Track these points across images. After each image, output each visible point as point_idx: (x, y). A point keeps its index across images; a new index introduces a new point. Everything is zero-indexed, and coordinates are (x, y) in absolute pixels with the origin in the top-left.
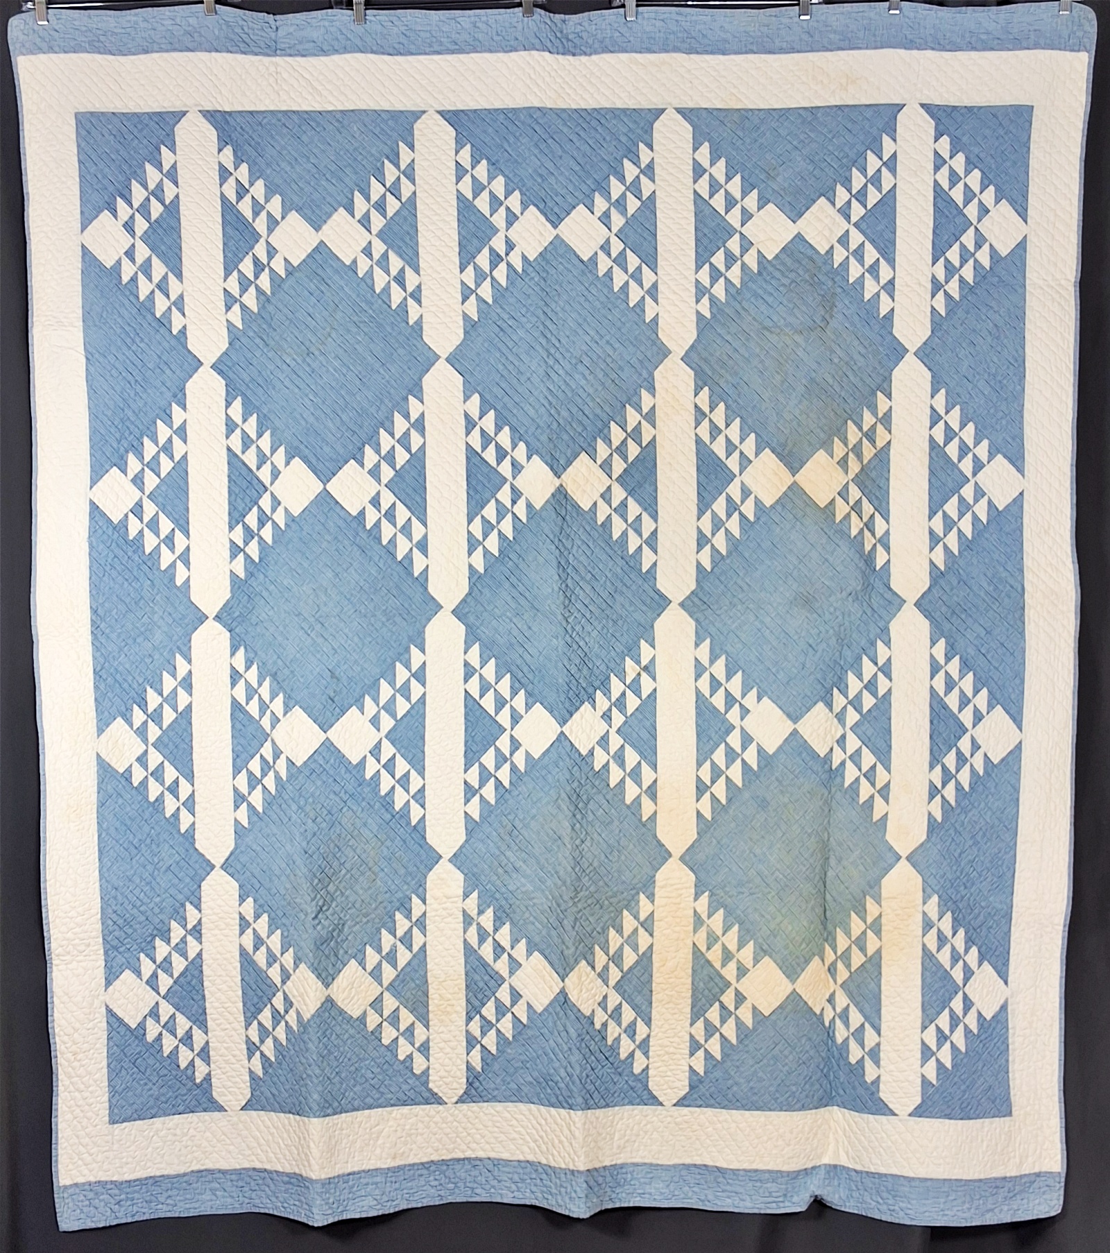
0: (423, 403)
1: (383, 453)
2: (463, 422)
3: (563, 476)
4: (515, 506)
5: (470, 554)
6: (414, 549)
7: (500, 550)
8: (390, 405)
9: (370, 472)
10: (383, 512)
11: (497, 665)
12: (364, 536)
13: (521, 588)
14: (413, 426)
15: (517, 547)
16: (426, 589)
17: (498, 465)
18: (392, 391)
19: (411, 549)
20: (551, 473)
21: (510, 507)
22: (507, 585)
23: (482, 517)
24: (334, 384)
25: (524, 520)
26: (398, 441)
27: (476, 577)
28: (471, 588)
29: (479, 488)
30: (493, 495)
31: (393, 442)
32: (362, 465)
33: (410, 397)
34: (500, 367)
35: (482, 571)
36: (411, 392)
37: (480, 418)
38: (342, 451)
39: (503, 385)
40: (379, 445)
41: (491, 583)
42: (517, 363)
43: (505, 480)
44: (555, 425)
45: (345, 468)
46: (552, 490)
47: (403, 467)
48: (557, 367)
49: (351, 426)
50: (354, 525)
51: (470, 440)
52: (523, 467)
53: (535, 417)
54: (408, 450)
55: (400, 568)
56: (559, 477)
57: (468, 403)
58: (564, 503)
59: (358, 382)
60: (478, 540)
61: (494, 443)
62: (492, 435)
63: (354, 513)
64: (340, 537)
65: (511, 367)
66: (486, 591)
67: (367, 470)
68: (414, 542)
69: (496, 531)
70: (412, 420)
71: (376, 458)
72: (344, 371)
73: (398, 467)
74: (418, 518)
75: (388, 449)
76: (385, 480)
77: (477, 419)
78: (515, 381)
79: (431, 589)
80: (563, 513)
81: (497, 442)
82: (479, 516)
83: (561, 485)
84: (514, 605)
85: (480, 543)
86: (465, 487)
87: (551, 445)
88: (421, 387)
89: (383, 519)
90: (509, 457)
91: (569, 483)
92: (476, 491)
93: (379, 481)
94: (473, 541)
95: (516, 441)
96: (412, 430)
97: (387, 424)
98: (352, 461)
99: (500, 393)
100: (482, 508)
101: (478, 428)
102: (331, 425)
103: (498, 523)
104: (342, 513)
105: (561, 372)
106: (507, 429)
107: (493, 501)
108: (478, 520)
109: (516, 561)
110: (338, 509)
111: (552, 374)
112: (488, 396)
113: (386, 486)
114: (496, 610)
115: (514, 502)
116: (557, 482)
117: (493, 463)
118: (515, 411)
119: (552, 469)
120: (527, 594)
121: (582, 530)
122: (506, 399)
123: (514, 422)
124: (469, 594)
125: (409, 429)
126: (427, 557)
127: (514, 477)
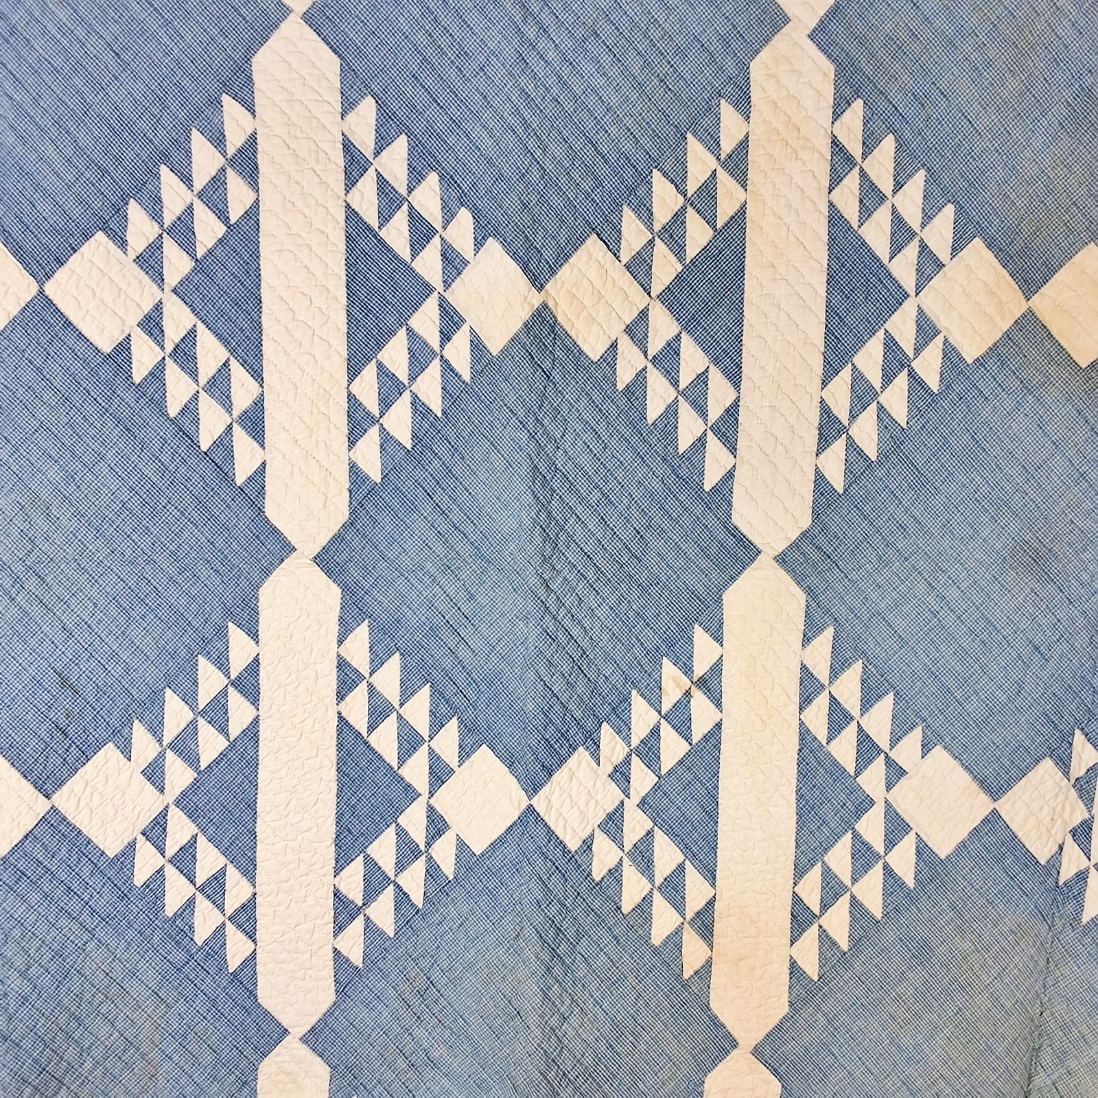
0: (253, 114)
1: (168, 219)
2: (339, 158)
3: (548, 287)
4: (448, 346)
5: (352, 443)
6: (235, 426)
7: (414, 436)
8: (182, 115)
9: (139, 260)
10: (169, 347)
11: (404, 668)
12: (129, 397)
13: (456, 515)
14: (232, 162)
15: (451, 433)
16: (261, 510)
17: (413, 257)
18: (186, 82)
19: (230, 427)
20: (522, 281)
21: (437, 348)
22: (427, 508)
23: (380, 366)
24: (58, 62)
25: (467, 377)
26: (200, 196)
27: (364, 490)
28: (353, 512)
29: (374, 303)
30: (403, 321)
31: (188, 197)
32: (123, 244)
33: (226, 99)
34: (421, 38)
35: (376, 476)
36: (226, 87)
37: (377, 154)
38: (76, 212)
39: (428, 83)
40: (158, 200)
41: (395, 503)
42: (454, 29)
43: (428, 289)
44: (535, 175)
45: (84, 249)
46: (525, 314)
47: (210, 252)
48: (542, 43)
49: (96, 156)
50: (106, 372)
51: (355, 199)
52: (465, 263)
53: (490, 153)
54: (223, 215)
55: (205, 467)
56: (540, 288)
57: (350, 117)
58: (548, 342)
59: (110, 58)
60: (368, 413)
61: (405, 207)
62: (403, 190)
63: (107, 347)
64: (75, 398)
65: (444, 42)
66: (385, 518)
67: (132, 255)
68: (236, 413)
69: (407, 396)
70: (231, 151)
71: (152, 230)
72: (81, 33)
73: (201, 252)
74: (244, 363)
75: (178, 212)
76: (172, 278)
77: (369, 154)
78: (452, 73)
79: (271, 511)
80: (547, 364)
81: (411, 207)
82: (373, 363)
83: (545, 306)
84: (439, 549)
85: (374, 421)
86: (344, 301)
87: (527, 220)
88: (250, 78)
89: (169, 362)
90: (436, 240)
91: (560, 302)
92: (366, 309)
93: (159, 279)
94: (359, 415)
95: (453, 205)
96: (229, 170)
97: (176, 156)
98: (100, 236)
99: (421, 98)
100: (380, 346)
101: (371, 173)
102: (50, 150)
103: (413, 378)
104: (80, 348)
105: (551, 55)
106: (433, 179)
107: (402, 333)
108: (370, 372)
109: (447, 457)
110: (71, 340)
111: (533, 60)
112: (395, 106)
113: (174, 291)
114: (403, 557)
115: (446, 337)
116: (536, 299)
117: (404, 251)
118: (452, 140)
119: (525, 269)
120: (469, 529)
121: (584, 400)
122: (432, 111)
123: (449, 163)
124: (350, 524)
125: (223, 170)
126: (262, 446)
127: (447, 284)
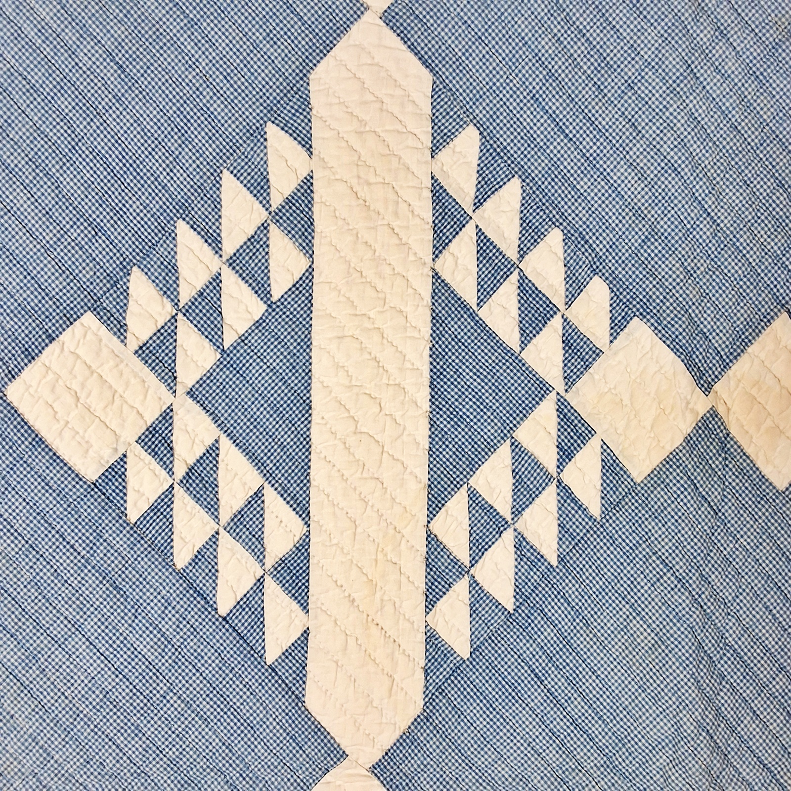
0: (309, 150)
1: (186, 294)
2: (425, 210)
3: (717, 387)
4: (570, 467)
5: (430, 604)
6: (268, 580)
7: (518, 592)
8: (210, 151)
9: (144, 352)
10: (180, 471)
12: (121, 542)
13: (577, 707)
14: (277, 216)
15: (571, 589)
16: (300, 699)
17: (524, 344)
18: (216, 107)
19: (260, 581)
20: (685, 379)
21: (552, 468)
22: (537, 697)
23: (473, 496)
24: (36, 77)
25: (595, 509)
26: (231, 262)
27: (447, 667)
28: (430, 700)
29: (468, 409)
30: (507, 432)
31: (215, 264)
32: (120, 330)
33: (272, 130)
34: (546, 45)
35: (463, 650)
36: (273, 114)
37: (478, 204)
38: (56, 285)
39: (554, 105)
40: (172, 269)
41: (488, 688)
42: (594, 34)
43: (543, 388)
44: (705, 230)
45: (66, 337)
46: (686, 426)
47: (243, 339)
48: (721, 49)
49: (89, 207)
50: (90, 508)
51: (446, 266)
52: (597, 353)
53: (642, 200)
54: (261, 289)
55: (225, 640)
56: (707, 388)
57: (444, 155)
58: (716, 463)
59: (110, 73)
60: (455, 561)
61: (514, 277)
62: (512, 253)
63: (91, 472)
64: (44, 546)
65: (579, 49)
66: (473, 710)
67: (133, 344)
68: (270, 562)
69: (508, 537)
70: (276, 200)
71: (162, 310)
72: (70, 37)
73: (229, 339)
74: (283, 493)
75: (199, 285)
76: (188, 375)
77: (467, 204)
78: (589, 92)
79: (313, 701)
80: (715, 497)
81: (523, 278)
82: (462, 494)
83: (713, 413)
84: (552, 756)
85: (462, 571)
86: (426, 406)
87: (693, 294)
88: (306, 102)
89: (179, 491)
90: (556, 323)
91: (735, 408)
92: (456, 417)
93: (170, 378)
94: (442, 564)
95: (582, 275)
96: (273, 228)
97: (200, 208)
98: (89, 319)
99: (542, 127)
100: (473, 467)
101: (470, 230)
102: (22, 200)
103: (517, 512)
104: (54, 475)
105: (731, 66)
106: (555, 238)
107: (504, 451)
108: (458, 504)
109: (566, 625)
110: (41, 464)
111: (705, 73)
112: (505, 138)
113: (190, 393)
114: (500, 766)
115: (566, 454)
116: (701, 404)
117: (510, 335)
118: (583, 185)
119: (690, 364)
120: (596, 728)
121: (767, 547)
122: (558, 146)
123: (579, 215)
124: (423, 720)
125: (264, 227)
126: (305, 608)
127: (570, 381)
